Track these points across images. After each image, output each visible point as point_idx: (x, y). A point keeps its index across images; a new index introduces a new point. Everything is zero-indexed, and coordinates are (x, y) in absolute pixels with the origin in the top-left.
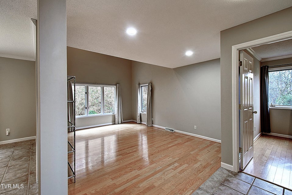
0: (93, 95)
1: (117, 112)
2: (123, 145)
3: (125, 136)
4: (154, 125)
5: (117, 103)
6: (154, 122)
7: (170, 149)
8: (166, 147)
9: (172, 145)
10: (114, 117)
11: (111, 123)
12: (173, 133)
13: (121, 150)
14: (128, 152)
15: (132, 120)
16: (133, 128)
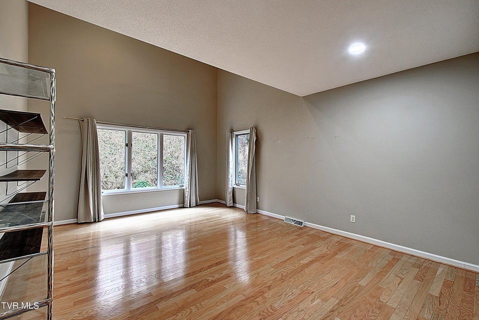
0: (147, 153)
1: (187, 183)
2: (200, 257)
3: (203, 233)
4: (260, 211)
5: (188, 166)
6: (260, 205)
7: (306, 270)
8: (297, 265)
9: (310, 259)
10: (182, 193)
11: (177, 206)
12: (301, 228)
13: (194, 273)
14: (210, 279)
15: (216, 200)
16: (218, 216)
